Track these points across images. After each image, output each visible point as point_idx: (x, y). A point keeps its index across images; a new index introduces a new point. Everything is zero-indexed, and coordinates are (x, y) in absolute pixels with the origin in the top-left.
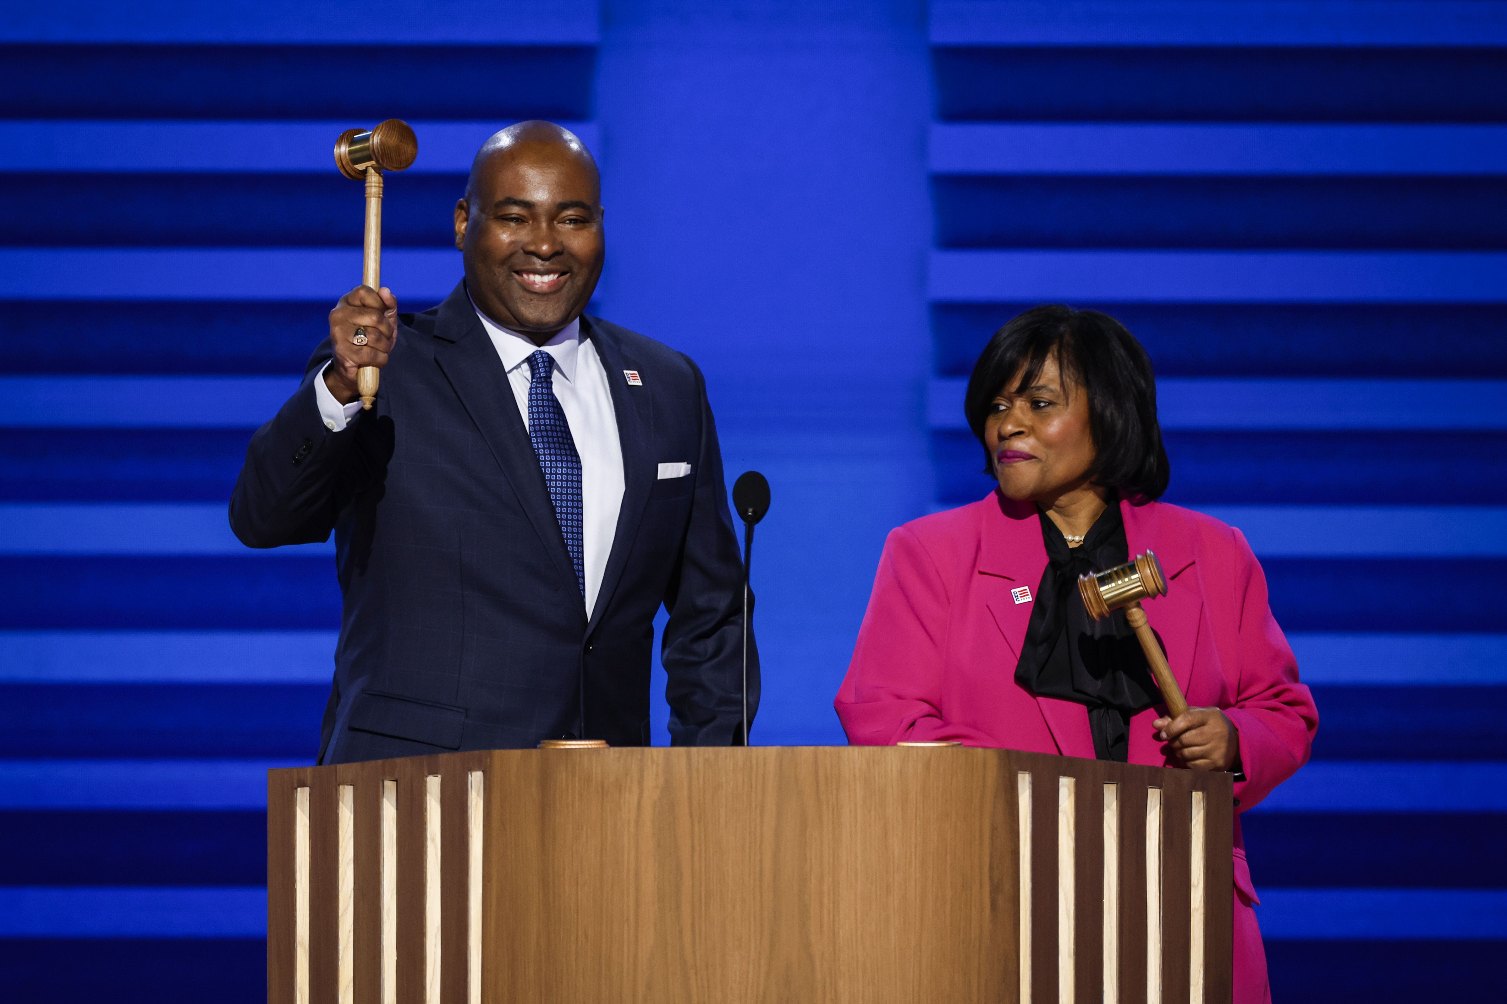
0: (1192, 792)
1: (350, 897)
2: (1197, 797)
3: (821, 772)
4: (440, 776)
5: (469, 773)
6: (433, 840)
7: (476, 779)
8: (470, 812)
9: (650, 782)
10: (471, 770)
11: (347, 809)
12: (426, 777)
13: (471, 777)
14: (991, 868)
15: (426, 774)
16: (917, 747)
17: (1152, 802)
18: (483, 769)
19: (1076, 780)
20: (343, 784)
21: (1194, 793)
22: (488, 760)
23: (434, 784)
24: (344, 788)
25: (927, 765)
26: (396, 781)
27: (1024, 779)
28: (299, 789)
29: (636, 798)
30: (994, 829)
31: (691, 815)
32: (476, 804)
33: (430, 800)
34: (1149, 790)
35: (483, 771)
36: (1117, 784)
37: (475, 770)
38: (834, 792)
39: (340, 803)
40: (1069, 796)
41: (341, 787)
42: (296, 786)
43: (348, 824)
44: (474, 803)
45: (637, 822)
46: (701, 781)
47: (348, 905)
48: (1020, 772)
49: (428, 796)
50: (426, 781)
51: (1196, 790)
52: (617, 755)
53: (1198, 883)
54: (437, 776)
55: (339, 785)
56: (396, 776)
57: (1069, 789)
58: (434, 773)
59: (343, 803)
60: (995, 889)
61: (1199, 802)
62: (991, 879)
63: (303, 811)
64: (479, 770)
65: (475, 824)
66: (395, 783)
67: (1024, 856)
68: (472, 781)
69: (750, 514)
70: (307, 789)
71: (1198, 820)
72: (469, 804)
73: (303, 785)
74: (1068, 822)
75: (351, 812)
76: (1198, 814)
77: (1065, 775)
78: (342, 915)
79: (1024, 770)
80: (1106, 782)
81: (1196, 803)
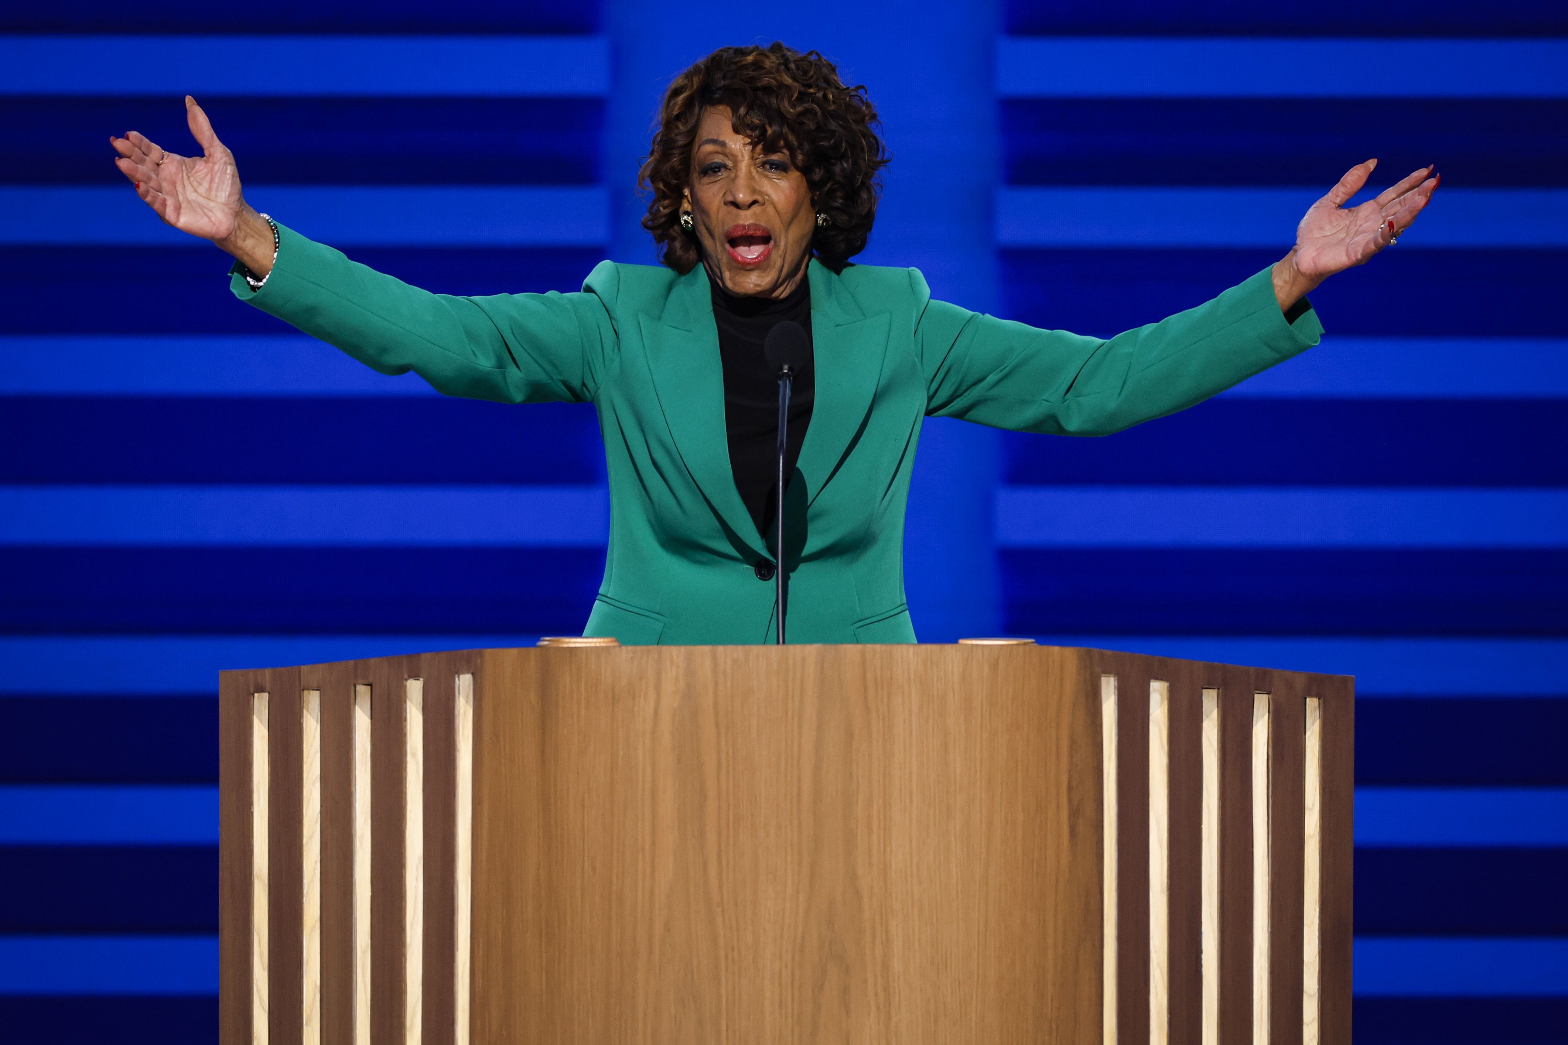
0: (1306, 698)
1: (316, 822)
2: (1312, 704)
3: (869, 675)
4: (421, 679)
5: (457, 676)
6: (414, 755)
7: (464, 683)
8: (457, 721)
9: (668, 686)
10: (458, 673)
11: (313, 718)
12: (406, 680)
13: (459, 680)
14: (1070, 788)
15: (406, 677)
16: (983, 646)
17: (1259, 710)
18: (472, 670)
19: (1170, 683)
20: (308, 689)
21: (1308, 699)
22: (479, 661)
23: (415, 689)
24: (309, 693)
25: (994, 667)
26: (371, 685)
27: (1108, 683)
28: (256, 695)
29: (652, 704)
30: (1073, 741)
31: (717, 725)
32: (465, 712)
33: (410, 708)
34: (1256, 696)
35: (473, 674)
36: (1218, 689)
37: (464, 673)
38: (885, 700)
39: (305, 711)
40: (1162, 702)
41: (306, 692)
42: (252, 691)
43: (314, 737)
44: (462, 711)
45: (653, 733)
46: (729, 685)
47: (314, 832)
48: (1103, 675)
49: (408, 703)
50: (406, 686)
51: (1311, 696)
52: (630, 655)
53: (1314, 805)
54: (419, 680)
55: (303, 690)
56: (370, 680)
57: (1161, 695)
58: (416, 677)
59: (308, 711)
60: (1075, 813)
61: (1315, 711)
62: (1070, 800)
63: (261, 721)
64: (468, 672)
65: (463, 735)
66: (369, 688)
67: (1108, 774)
68: (459, 686)
69: (786, 371)
70: (266, 695)
71: (1313, 731)
72: (456, 713)
73: (261, 690)
74: (1160, 734)
75: (317, 722)
76: (1313, 725)
77: (1157, 678)
78: (307, 843)
79: (1107, 672)
80: (1205, 687)
81: (1311, 711)
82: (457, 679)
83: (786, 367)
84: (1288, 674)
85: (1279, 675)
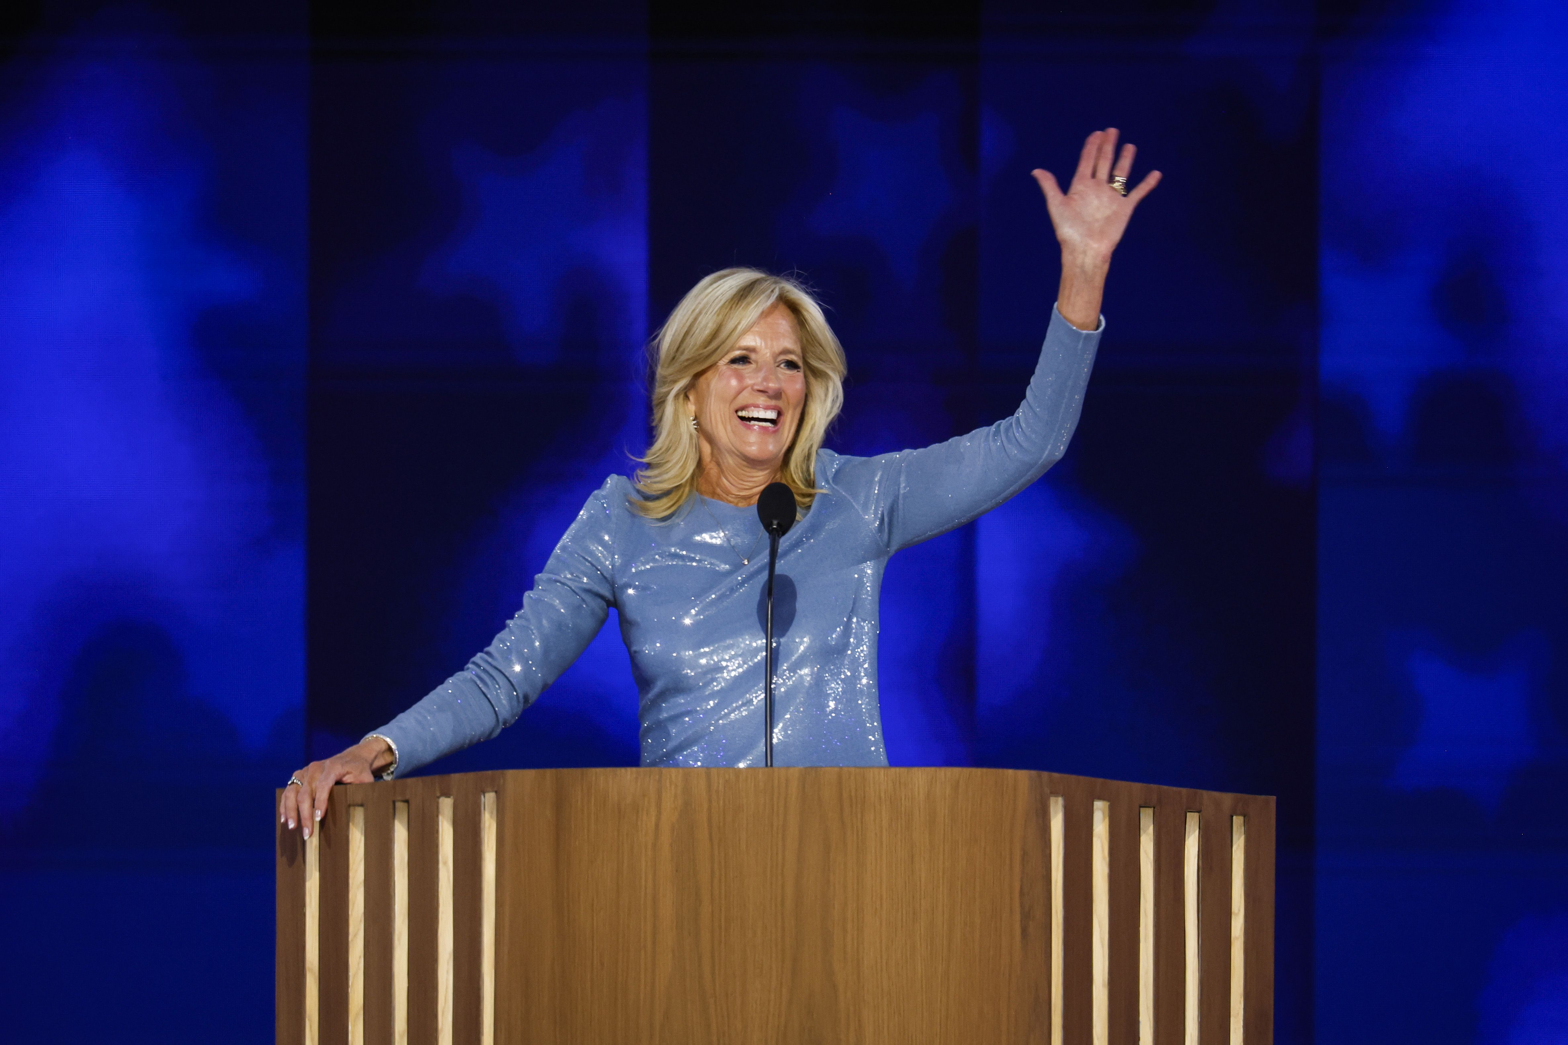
0: (1233, 817)
1: (361, 920)
2: (1238, 822)
3: (846, 796)
4: (452, 798)
5: (482, 794)
6: (445, 863)
7: (489, 800)
8: (483, 833)
9: (668, 803)
10: (484, 791)
11: (358, 830)
12: (439, 798)
13: (484, 798)
14: (1022, 894)
15: (438, 794)
17: (1189, 826)
18: (496, 789)
19: (1111, 803)
20: (354, 805)
21: (1235, 818)
22: (502, 781)
23: (446, 805)
24: (355, 809)
26: (408, 802)
27: (1057, 802)
29: (653, 819)
30: (1024, 854)
31: (711, 839)
32: (489, 826)
33: (442, 823)
34: (1188, 815)
35: (496, 792)
36: (1155, 808)
37: (489, 792)
38: (859, 815)
39: (351, 823)
40: (1104, 819)
41: (352, 807)
43: (359, 847)
44: (487, 826)
45: (654, 845)
46: (721, 803)
47: (358, 930)
48: (1051, 796)
49: (440, 818)
50: (438, 803)
51: (1237, 815)
52: (635, 776)
53: (1239, 911)
54: (449, 798)
55: (349, 806)
56: (407, 797)
57: (1103, 813)
58: (447, 795)
59: (353, 825)
60: (1026, 916)
62: (1022, 906)
64: (493, 791)
65: (487, 845)
66: (406, 804)
67: (1056, 882)
68: (485, 803)
69: (775, 527)
71: (1238, 846)
72: (482, 826)
74: (1103, 848)
75: (361, 833)
76: (1239, 840)
77: (1100, 799)
78: (352, 940)
79: (1056, 794)
80: (1142, 806)
81: (1238, 828)
82: (482, 797)
84: (1215, 794)
85: (1207, 797)
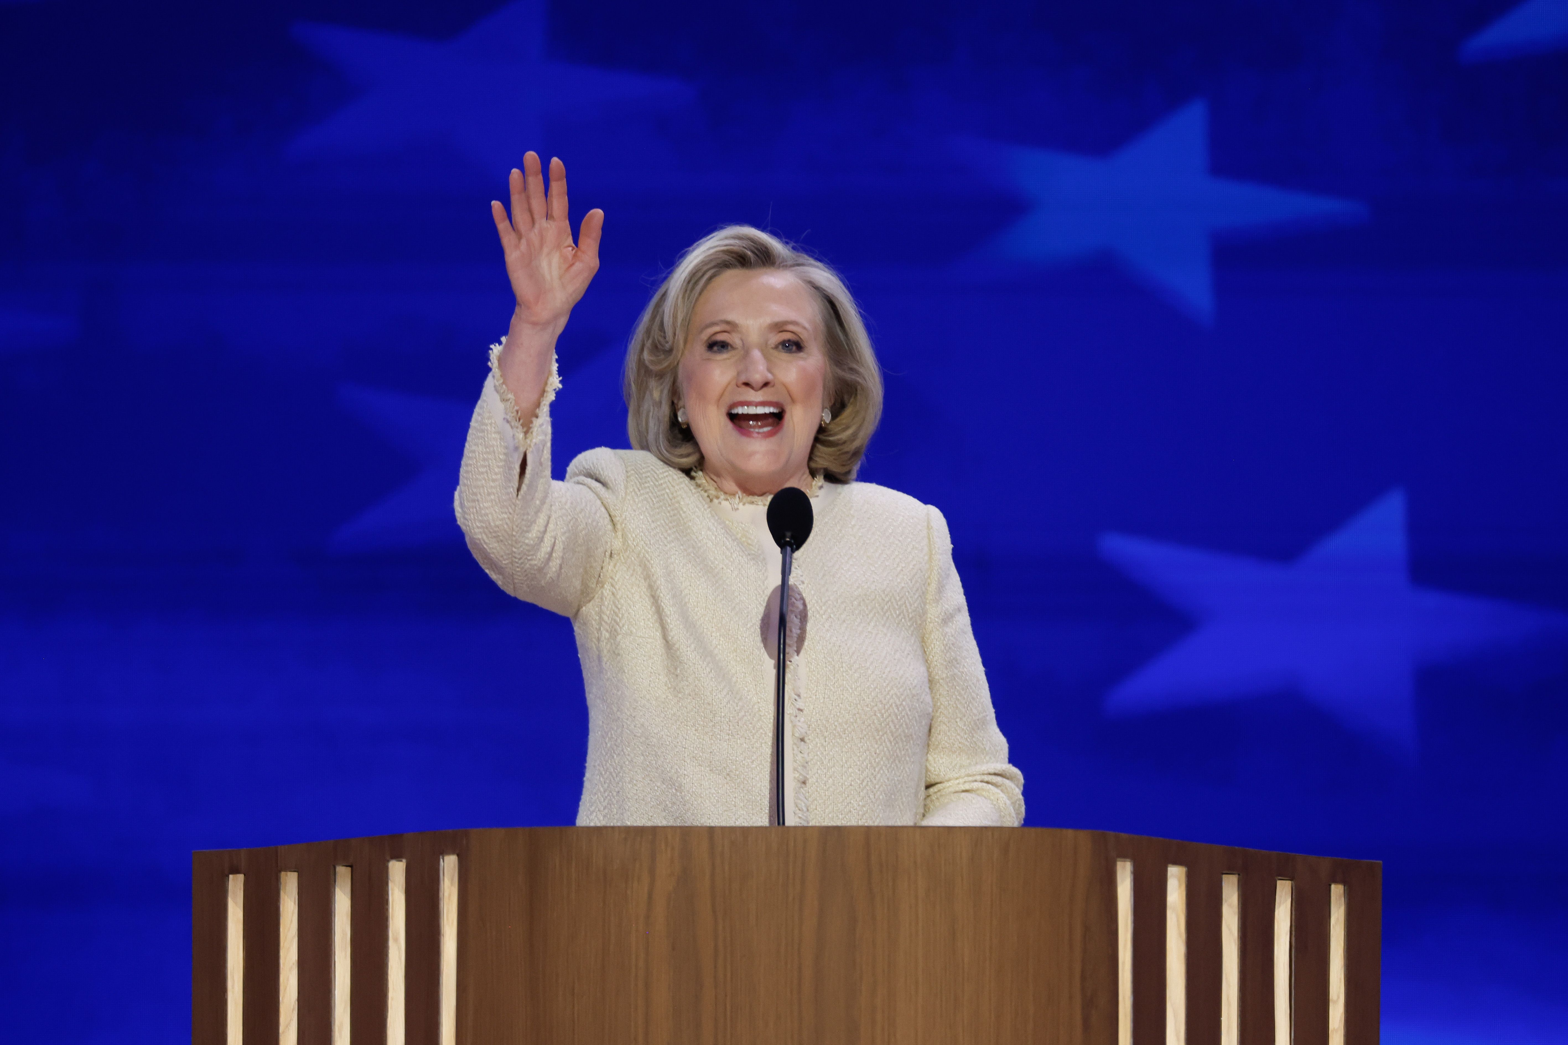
0: (1330, 885)
1: (293, 1010)
2: (1337, 892)
4: (404, 861)
5: (441, 857)
6: (396, 940)
7: (449, 865)
8: (441, 903)
9: (663, 869)
10: (443, 853)
11: (291, 900)
12: (388, 861)
13: (443, 862)
14: (1083, 978)
15: (388, 858)
17: (1281, 896)
18: (458, 852)
19: (1188, 868)
20: (286, 870)
21: (1333, 886)
22: (465, 841)
23: (397, 871)
24: (287, 875)
26: (351, 866)
27: (1124, 868)
28: (231, 876)
29: (646, 887)
30: (1086, 929)
31: (714, 910)
32: (450, 895)
33: (393, 890)
34: (1279, 882)
35: (458, 855)
36: (1239, 875)
37: (449, 853)
38: (891, 882)
39: (282, 894)
40: (1180, 888)
41: (283, 873)
42: (227, 872)
43: (292, 920)
44: (446, 894)
45: (647, 918)
46: (727, 868)
47: (291, 1020)
48: (1118, 859)
49: (390, 885)
50: (388, 866)
51: (1336, 882)
52: (623, 836)
53: (1338, 997)
54: (401, 861)
55: (280, 872)
56: (351, 860)
57: (1179, 881)
58: (397, 857)
59: (285, 894)
60: (1088, 1004)
61: (1340, 898)
62: (1083, 990)
63: (236, 903)
64: (453, 853)
65: (447, 919)
66: (349, 869)
67: (1124, 963)
68: (444, 867)
69: (788, 539)
70: (241, 877)
71: (1337, 918)
72: (441, 895)
73: (236, 871)
74: (1178, 921)
75: (295, 904)
76: (1338, 911)
77: (1176, 863)
78: (283, 1032)
79: (1124, 856)
80: (1225, 872)
81: (1336, 899)
82: (441, 860)
83: (789, 534)
84: (1312, 859)
85: (1301, 861)
